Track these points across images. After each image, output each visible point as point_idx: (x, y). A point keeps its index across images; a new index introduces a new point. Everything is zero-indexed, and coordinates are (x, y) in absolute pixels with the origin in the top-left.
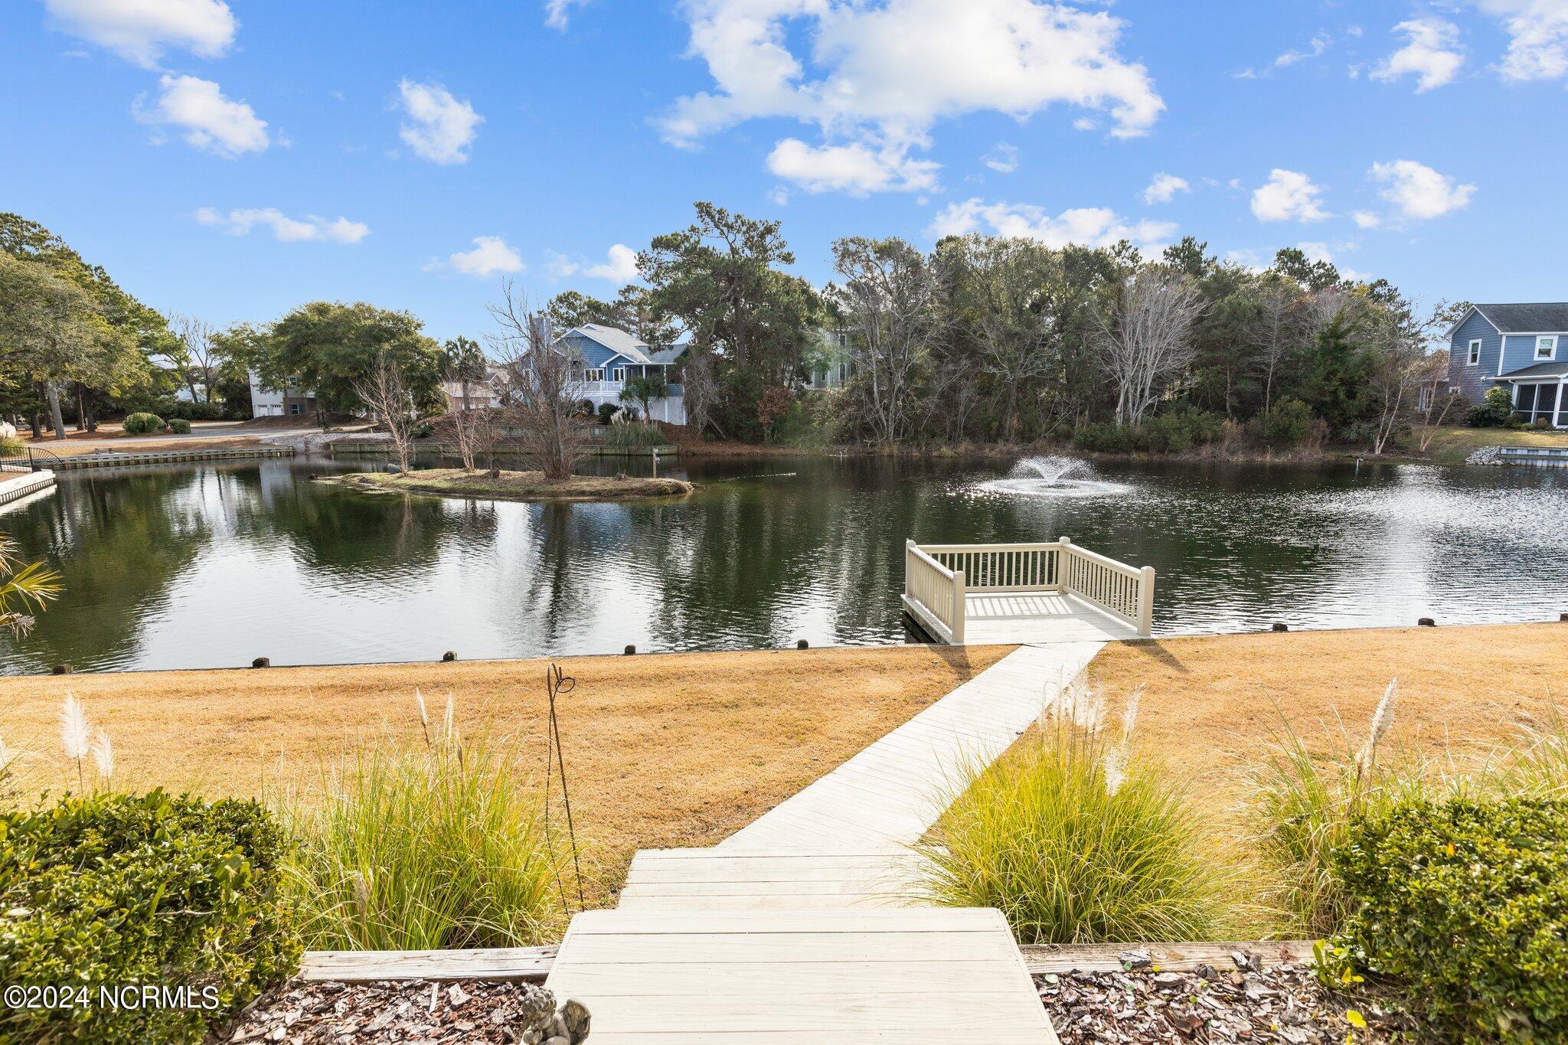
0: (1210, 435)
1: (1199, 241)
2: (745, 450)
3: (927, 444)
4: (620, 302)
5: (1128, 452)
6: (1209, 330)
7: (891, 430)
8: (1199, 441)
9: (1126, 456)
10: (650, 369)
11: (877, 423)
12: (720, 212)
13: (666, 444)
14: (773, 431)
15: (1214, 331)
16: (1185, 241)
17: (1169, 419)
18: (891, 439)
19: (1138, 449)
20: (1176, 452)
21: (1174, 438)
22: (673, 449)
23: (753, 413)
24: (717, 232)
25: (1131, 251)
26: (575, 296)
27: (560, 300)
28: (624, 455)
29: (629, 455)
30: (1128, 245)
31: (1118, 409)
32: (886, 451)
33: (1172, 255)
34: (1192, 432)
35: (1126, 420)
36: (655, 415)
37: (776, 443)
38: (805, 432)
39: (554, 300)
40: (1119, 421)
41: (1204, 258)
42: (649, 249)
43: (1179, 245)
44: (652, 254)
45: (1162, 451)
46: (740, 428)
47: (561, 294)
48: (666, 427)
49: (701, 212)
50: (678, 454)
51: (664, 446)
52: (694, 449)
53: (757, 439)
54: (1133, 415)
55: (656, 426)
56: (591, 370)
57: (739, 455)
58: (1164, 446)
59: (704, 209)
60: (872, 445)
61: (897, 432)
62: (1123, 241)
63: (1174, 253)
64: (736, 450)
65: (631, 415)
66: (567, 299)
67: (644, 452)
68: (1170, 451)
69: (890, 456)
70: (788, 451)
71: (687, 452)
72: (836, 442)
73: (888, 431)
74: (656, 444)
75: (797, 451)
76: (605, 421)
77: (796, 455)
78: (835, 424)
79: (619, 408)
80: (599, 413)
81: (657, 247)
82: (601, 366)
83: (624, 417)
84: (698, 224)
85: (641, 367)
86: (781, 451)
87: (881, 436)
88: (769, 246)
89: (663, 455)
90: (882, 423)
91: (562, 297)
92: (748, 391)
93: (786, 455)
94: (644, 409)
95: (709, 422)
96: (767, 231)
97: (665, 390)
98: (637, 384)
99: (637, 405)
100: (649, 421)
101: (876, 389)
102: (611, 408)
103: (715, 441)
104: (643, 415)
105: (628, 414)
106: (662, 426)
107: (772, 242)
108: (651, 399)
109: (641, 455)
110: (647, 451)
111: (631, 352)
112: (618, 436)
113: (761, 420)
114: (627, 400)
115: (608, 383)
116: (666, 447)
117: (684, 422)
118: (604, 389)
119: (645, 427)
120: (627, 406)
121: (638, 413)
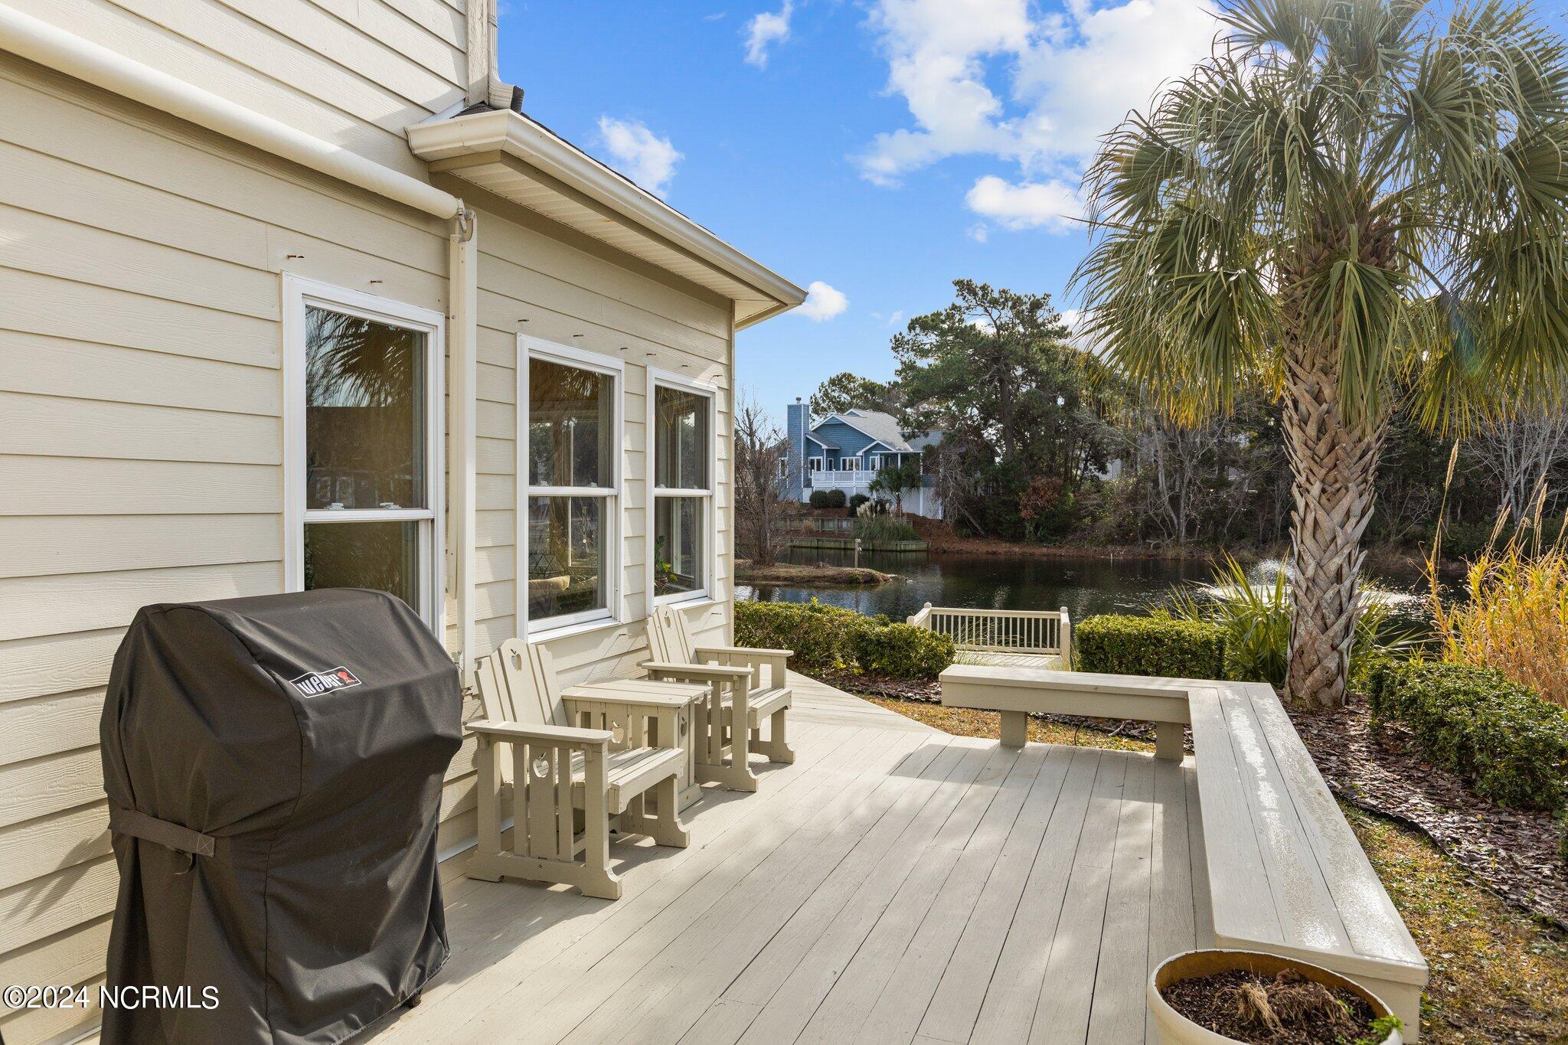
2: (1004, 548)
4: (896, 383)
7: (1183, 529)
10: (905, 457)
11: (1163, 521)
12: (984, 288)
13: (914, 539)
14: (1037, 528)
18: (1182, 540)
22: (923, 545)
23: (1015, 507)
24: (980, 310)
26: (849, 377)
27: (833, 382)
28: (868, 550)
29: (873, 550)
32: (1171, 554)
36: (907, 507)
37: (1042, 541)
38: (1075, 530)
39: (826, 383)
42: (905, 332)
44: (908, 336)
46: (1000, 524)
47: (834, 376)
48: (917, 521)
49: (961, 290)
50: (927, 551)
51: (910, 542)
52: (945, 545)
53: (1018, 537)
55: (905, 519)
56: (848, 459)
57: (994, 553)
59: (965, 287)
60: (1157, 547)
61: (1190, 531)
64: (992, 548)
65: (880, 507)
66: (841, 382)
67: (890, 548)
69: (1177, 560)
70: (1053, 551)
71: (937, 549)
72: (1111, 541)
73: (1179, 530)
74: (903, 538)
75: (1063, 552)
76: (852, 513)
77: (1061, 556)
78: (1110, 520)
79: (867, 499)
80: (848, 504)
81: (914, 329)
82: (858, 454)
83: (872, 509)
84: (959, 302)
85: (897, 454)
86: (1045, 550)
87: (1170, 535)
88: (1040, 321)
89: (909, 551)
90: (1172, 521)
91: (834, 380)
92: (1009, 481)
93: (1049, 555)
94: (894, 501)
95: (963, 516)
96: (1036, 305)
97: (919, 480)
98: (889, 474)
99: (887, 497)
100: (899, 514)
101: (1162, 479)
102: (861, 499)
103: (969, 537)
104: (893, 507)
105: (876, 506)
106: (914, 518)
107: (1041, 315)
108: (904, 490)
109: (886, 551)
110: (892, 546)
111: (890, 439)
112: (864, 529)
113: (1023, 514)
114: (877, 491)
115: (862, 473)
116: (914, 542)
117: (940, 517)
118: (857, 479)
119: (892, 520)
120: (875, 496)
121: (887, 505)
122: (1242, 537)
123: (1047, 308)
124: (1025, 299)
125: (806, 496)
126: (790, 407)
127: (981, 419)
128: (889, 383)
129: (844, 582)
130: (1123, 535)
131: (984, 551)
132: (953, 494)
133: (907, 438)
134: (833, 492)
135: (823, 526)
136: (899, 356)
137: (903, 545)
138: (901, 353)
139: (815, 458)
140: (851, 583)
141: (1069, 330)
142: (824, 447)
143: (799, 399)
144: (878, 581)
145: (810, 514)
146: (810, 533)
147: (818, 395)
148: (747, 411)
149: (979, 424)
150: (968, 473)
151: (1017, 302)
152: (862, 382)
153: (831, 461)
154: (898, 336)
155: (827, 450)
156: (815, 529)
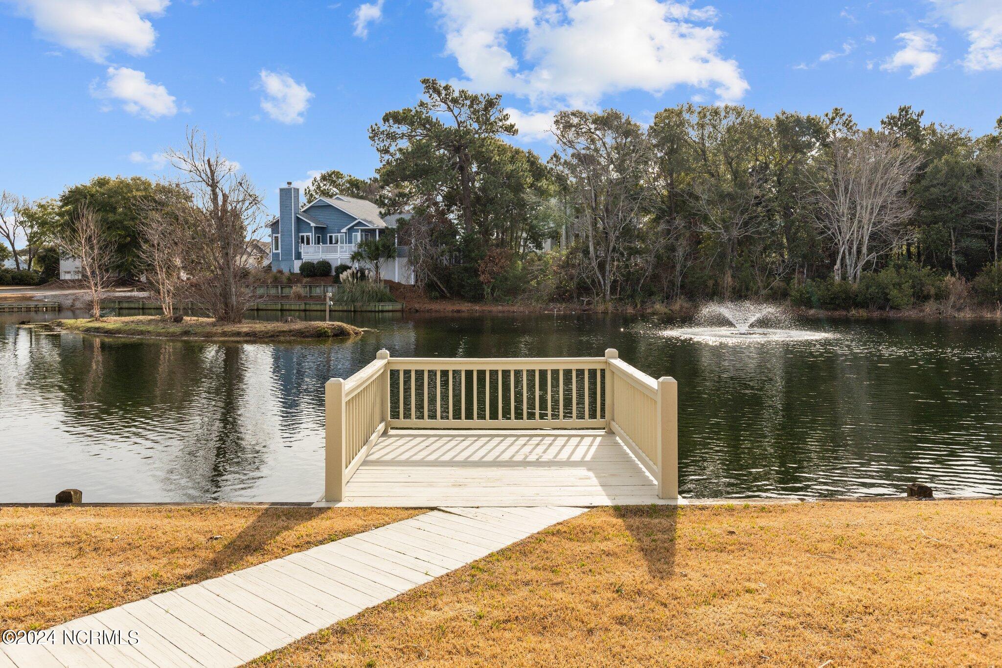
0: (933, 291)
1: (915, 110)
2: (465, 307)
3: (643, 302)
5: (847, 309)
6: (927, 189)
7: (608, 288)
8: (921, 297)
9: (844, 313)
10: (382, 231)
11: (593, 282)
12: (446, 88)
13: (390, 301)
14: (493, 290)
15: (932, 189)
16: (901, 110)
17: (887, 276)
18: (608, 297)
19: (858, 305)
20: (896, 308)
21: (894, 293)
22: (398, 306)
23: (475, 272)
24: (444, 107)
25: (844, 118)
26: (338, 175)
27: (324, 178)
28: (351, 311)
29: (355, 311)
30: (842, 112)
31: (836, 267)
32: (601, 308)
33: (890, 124)
34: (913, 287)
35: (844, 278)
36: (384, 275)
38: (524, 291)
39: (318, 179)
40: (837, 278)
41: (922, 125)
42: (381, 122)
43: (896, 114)
44: (384, 127)
45: (882, 308)
46: (463, 287)
47: (324, 173)
48: (393, 286)
49: (427, 88)
50: (402, 311)
51: (387, 303)
52: (417, 306)
53: (478, 298)
54: (850, 271)
55: (382, 284)
56: (333, 235)
57: (458, 311)
58: (884, 302)
59: (431, 86)
60: (589, 303)
61: (613, 290)
62: (836, 109)
63: (891, 122)
64: (456, 307)
65: (361, 275)
66: (331, 178)
67: (369, 309)
68: (892, 308)
69: (605, 313)
70: (506, 308)
71: (410, 309)
72: (552, 300)
73: (605, 289)
74: (380, 300)
75: (515, 309)
76: (336, 280)
77: (514, 312)
78: (551, 282)
79: (350, 268)
80: (334, 273)
81: (388, 121)
82: (342, 231)
83: (353, 275)
84: (426, 98)
85: (374, 230)
86: (500, 308)
87: (598, 295)
88: (492, 119)
89: (386, 311)
90: (599, 282)
91: (325, 176)
92: (470, 251)
93: (504, 312)
94: (373, 269)
95: (432, 281)
96: (490, 104)
97: (395, 251)
98: (368, 246)
99: (368, 266)
100: (378, 280)
101: (591, 249)
102: (344, 268)
103: (437, 298)
104: (371, 273)
105: (357, 273)
106: (391, 285)
107: (494, 114)
108: (381, 260)
109: (366, 311)
110: (371, 307)
111: (369, 219)
112: (346, 293)
113: (482, 278)
114: (359, 260)
115: (346, 246)
116: (391, 303)
117: (412, 282)
118: (341, 252)
119: (371, 285)
120: (356, 265)
121: (367, 272)
122: (651, 294)
123: (498, 109)
124: (481, 99)
125: (297, 266)
126: (282, 190)
127: (445, 205)
128: (370, 179)
129: (312, 336)
130: (561, 295)
131: (451, 309)
132: (423, 262)
133: (382, 216)
134: (319, 263)
135: (310, 292)
136: (376, 144)
137: (380, 306)
138: (377, 142)
139: (305, 234)
140: (319, 337)
141: (516, 127)
142: (313, 224)
143: (289, 183)
144: (349, 334)
145: (298, 281)
146: (299, 297)
147: (312, 188)
148: (209, 161)
149: (443, 210)
150: (435, 243)
151: (474, 100)
152: (349, 178)
153: (319, 237)
154: (374, 127)
155: (316, 228)
156: (303, 294)
